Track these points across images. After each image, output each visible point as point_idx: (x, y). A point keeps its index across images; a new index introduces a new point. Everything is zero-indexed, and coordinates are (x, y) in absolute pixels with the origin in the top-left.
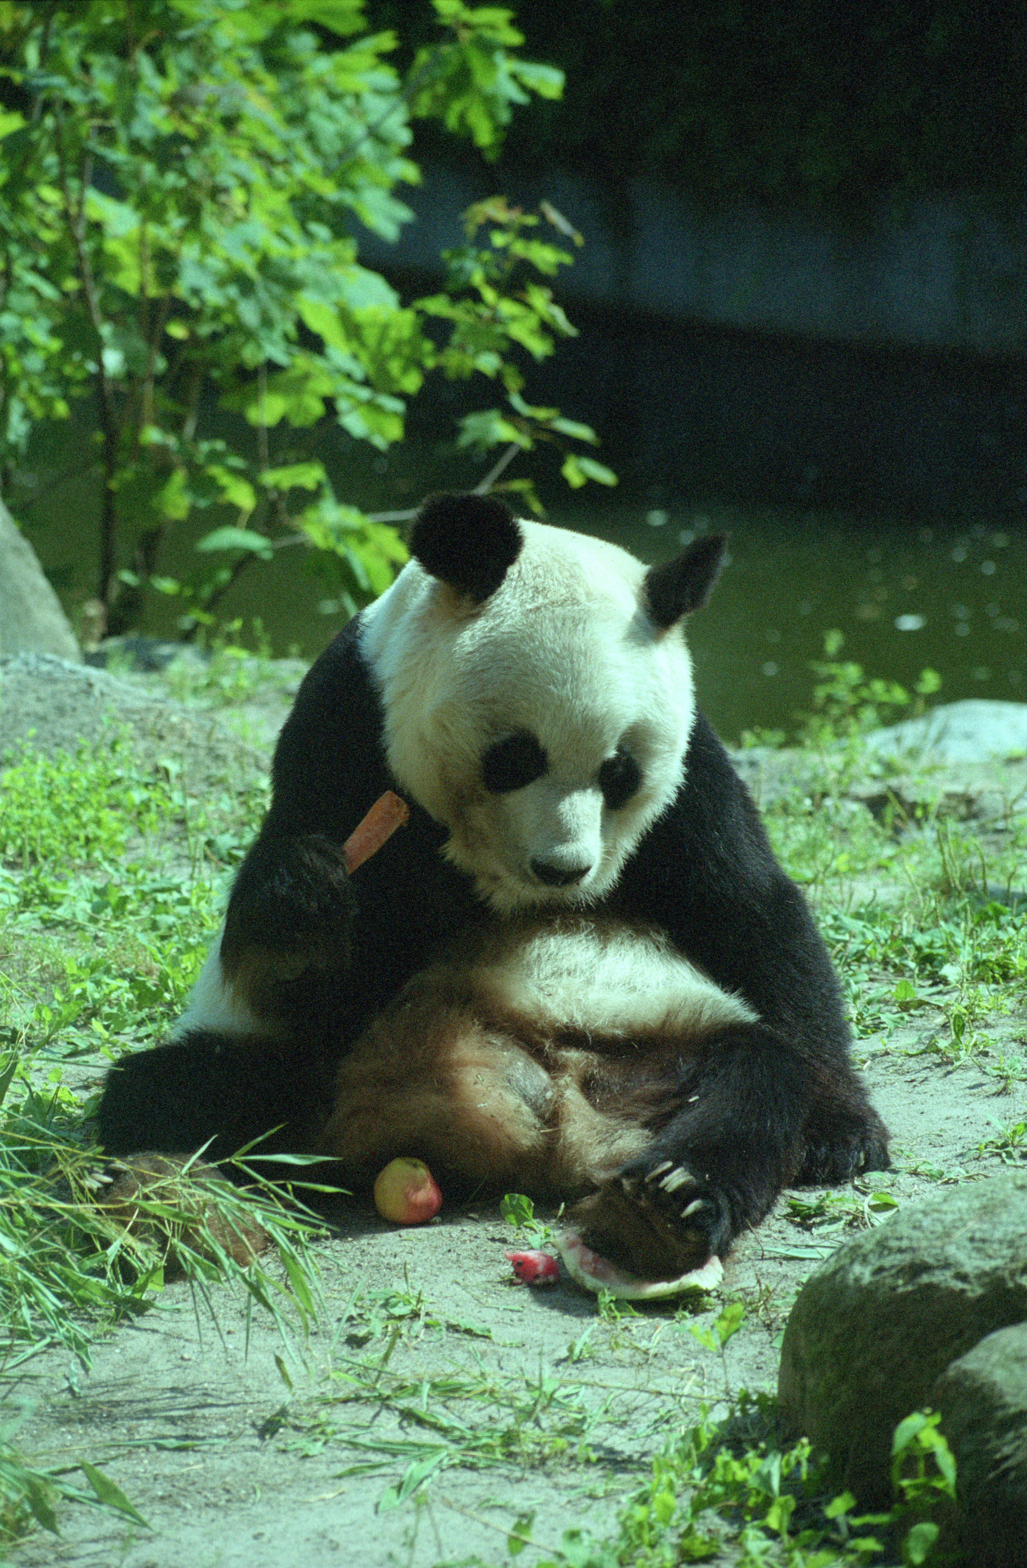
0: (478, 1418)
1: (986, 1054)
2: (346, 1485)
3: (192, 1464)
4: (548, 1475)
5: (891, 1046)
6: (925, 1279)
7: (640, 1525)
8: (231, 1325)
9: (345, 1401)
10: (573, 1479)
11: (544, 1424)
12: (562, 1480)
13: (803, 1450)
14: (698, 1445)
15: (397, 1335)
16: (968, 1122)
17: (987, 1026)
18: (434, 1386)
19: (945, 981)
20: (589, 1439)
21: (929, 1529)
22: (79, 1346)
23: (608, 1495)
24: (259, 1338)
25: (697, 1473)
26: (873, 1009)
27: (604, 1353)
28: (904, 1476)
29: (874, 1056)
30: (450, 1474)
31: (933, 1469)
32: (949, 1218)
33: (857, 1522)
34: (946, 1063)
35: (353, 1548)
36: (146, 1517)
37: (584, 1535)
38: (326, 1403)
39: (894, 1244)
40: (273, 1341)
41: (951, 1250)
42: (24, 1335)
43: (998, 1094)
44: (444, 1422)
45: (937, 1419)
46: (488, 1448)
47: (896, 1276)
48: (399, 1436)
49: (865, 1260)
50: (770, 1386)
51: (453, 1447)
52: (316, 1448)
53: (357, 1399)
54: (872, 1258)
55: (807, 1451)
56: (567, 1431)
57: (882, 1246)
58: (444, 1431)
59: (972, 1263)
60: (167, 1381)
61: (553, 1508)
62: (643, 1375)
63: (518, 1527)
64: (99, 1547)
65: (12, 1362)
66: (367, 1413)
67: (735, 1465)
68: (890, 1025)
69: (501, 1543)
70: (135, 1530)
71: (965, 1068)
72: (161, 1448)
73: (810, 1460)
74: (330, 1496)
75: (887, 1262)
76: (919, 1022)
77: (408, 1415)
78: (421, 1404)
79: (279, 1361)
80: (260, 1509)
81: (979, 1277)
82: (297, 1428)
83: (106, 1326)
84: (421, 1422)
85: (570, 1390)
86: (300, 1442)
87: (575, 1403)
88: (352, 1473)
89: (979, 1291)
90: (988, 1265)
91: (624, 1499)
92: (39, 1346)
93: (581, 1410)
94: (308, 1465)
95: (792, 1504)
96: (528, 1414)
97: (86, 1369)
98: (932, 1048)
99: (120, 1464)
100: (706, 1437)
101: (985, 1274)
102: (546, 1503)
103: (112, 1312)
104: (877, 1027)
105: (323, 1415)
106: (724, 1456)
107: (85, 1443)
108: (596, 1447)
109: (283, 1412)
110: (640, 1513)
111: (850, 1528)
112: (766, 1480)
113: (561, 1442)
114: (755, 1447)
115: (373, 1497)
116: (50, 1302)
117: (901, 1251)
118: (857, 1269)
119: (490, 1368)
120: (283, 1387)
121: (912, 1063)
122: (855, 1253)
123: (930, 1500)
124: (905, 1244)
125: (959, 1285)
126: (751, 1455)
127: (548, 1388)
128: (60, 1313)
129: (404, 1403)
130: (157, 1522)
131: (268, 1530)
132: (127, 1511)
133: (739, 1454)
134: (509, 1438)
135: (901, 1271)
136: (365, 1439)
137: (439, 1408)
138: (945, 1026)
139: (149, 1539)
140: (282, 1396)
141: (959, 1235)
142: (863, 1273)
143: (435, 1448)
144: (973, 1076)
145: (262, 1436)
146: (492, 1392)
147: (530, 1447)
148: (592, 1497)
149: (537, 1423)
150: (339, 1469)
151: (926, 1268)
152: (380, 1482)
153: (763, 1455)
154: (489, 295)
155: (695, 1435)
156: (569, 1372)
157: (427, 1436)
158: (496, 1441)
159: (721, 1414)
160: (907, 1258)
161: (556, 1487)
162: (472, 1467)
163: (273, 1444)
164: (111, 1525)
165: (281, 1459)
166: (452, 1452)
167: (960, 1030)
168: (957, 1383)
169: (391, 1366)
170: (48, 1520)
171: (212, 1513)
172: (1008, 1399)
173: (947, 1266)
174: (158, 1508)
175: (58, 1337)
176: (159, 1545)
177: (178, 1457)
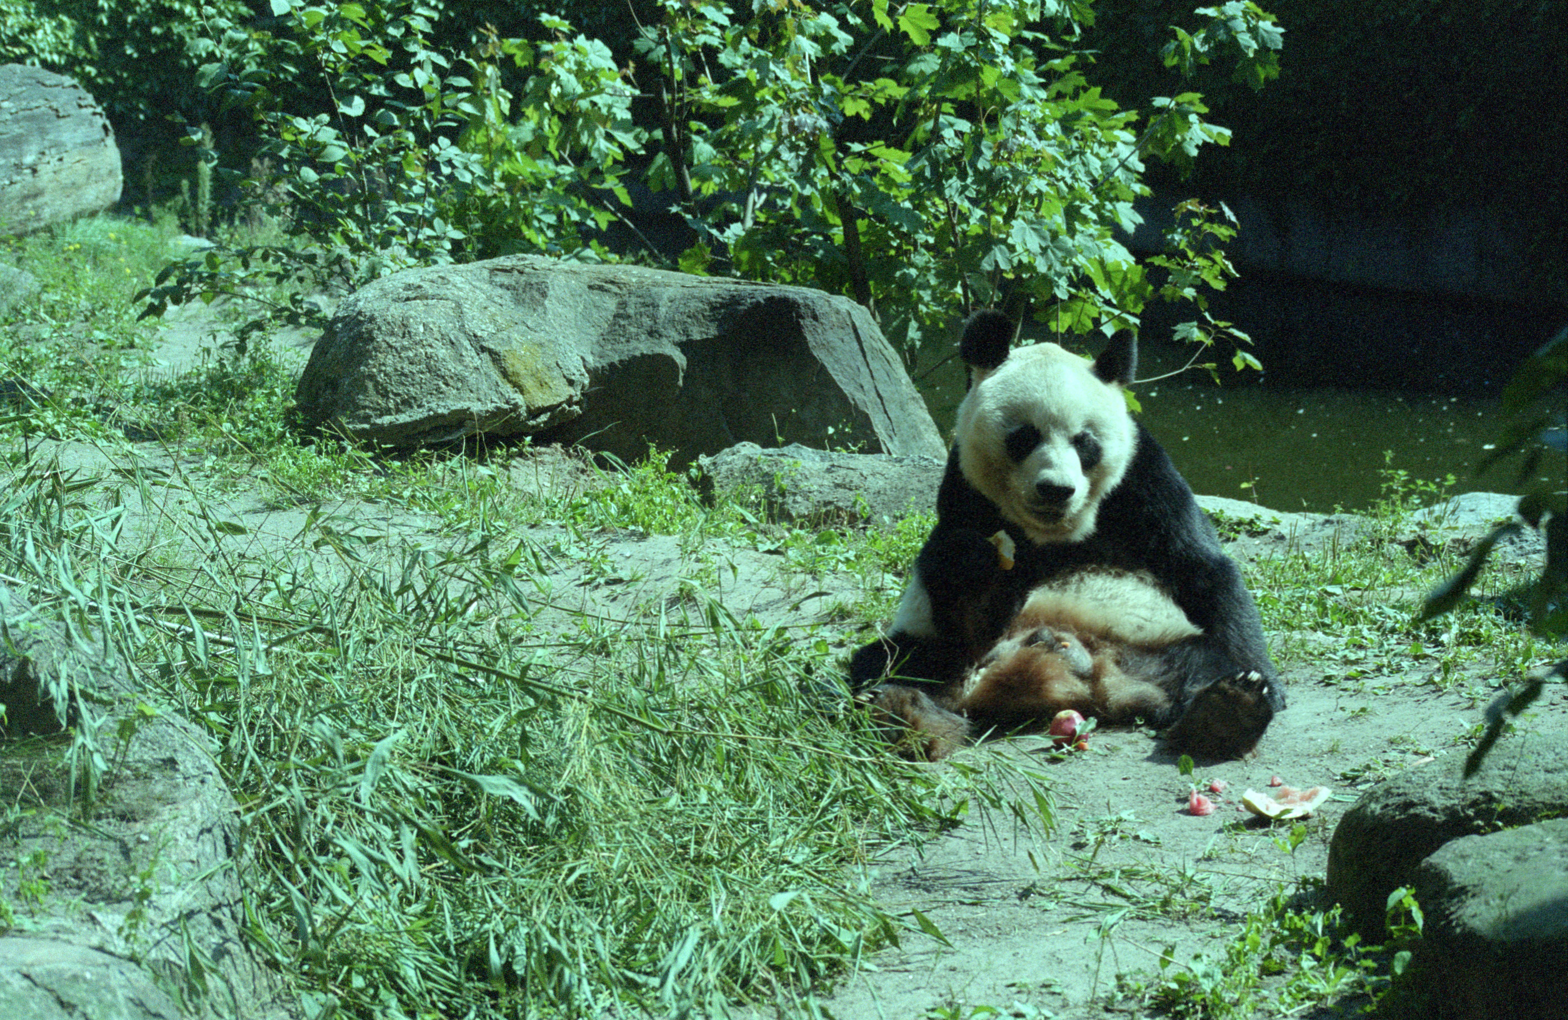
0: (1149, 891)
1: (1462, 685)
2: (1068, 927)
3: (980, 913)
4: (1188, 924)
5: (1407, 681)
6: (1412, 811)
7: (1239, 952)
8: (1006, 835)
9: (1070, 880)
10: (1202, 926)
11: (1188, 895)
12: (1195, 927)
13: (1337, 911)
14: (1276, 908)
15: (1103, 842)
16: (1449, 724)
17: (1464, 669)
18: (1123, 872)
19: (1442, 644)
20: (1212, 904)
21: (1406, 955)
22: (919, 845)
23: (1222, 936)
24: (1023, 843)
25: (1275, 924)
26: (1397, 659)
27: (1225, 855)
28: (1393, 924)
29: (1396, 687)
30: (1130, 922)
31: (1411, 920)
32: (1427, 776)
33: (1362, 950)
34: (1438, 691)
35: (1071, 963)
36: (951, 942)
37: (1204, 957)
38: (1058, 880)
39: (1395, 791)
40: (1030, 845)
41: (1427, 794)
42: (887, 837)
43: (1468, 708)
44: (1128, 893)
45: (1413, 891)
46: (1153, 908)
47: (1395, 810)
48: (1101, 900)
49: (1377, 801)
50: (1322, 875)
51: (1132, 908)
52: (1052, 906)
53: (1078, 878)
54: (1382, 799)
55: (1339, 911)
56: (1200, 899)
57: (1388, 792)
58: (1127, 897)
59: (1439, 802)
60: (967, 867)
61: (1190, 943)
62: (1247, 868)
63: (1166, 953)
64: (922, 957)
65: (880, 853)
66: (1084, 886)
67: (1296, 919)
68: (1407, 668)
69: (1157, 962)
70: (944, 948)
71: (1450, 693)
72: (962, 903)
73: (1341, 916)
74: (1058, 933)
75: (1390, 802)
76: (1424, 667)
77: (1107, 889)
78: (1114, 882)
79: (1030, 855)
80: (1017, 939)
81: (1443, 810)
82: (1040, 894)
83: (934, 834)
84: (1114, 892)
85: (1204, 875)
86: (1044, 902)
87: (1206, 883)
88: (1071, 920)
89: (1444, 818)
90: (1449, 803)
91: (1231, 938)
92: (896, 844)
93: (1210, 888)
94: (1047, 915)
95: (1329, 942)
96: (1178, 890)
97: (921, 857)
98: (1430, 681)
99: (939, 911)
100: (1281, 902)
101: (1447, 808)
102: (1186, 940)
103: (938, 826)
104: (1399, 669)
105: (1057, 887)
106: (1290, 913)
107: (919, 900)
108: (1216, 909)
109: (1034, 885)
110: (1238, 945)
111: (1358, 953)
112: (1314, 927)
113: (1196, 905)
114: (1308, 908)
115: (1084, 934)
116: (903, 819)
117: (1399, 795)
118: (1373, 806)
119: (1156, 862)
120: (1033, 871)
121: (1418, 691)
122: (1372, 796)
123: (1407, 938)
124: (1401, 791)
125: (1432, 815)
126: (1305, 913)
127: (1189, 873)
128: (909, 826)
129: (1104, 882)
130: (957, 945)
131: (1021, 951)
132: (939, 937)
133: (1298, 912)
134: (1166, 902)
135: (1398, 807)
136: (1081, 901)
137: (1125, 885)
138: (1439, 670)
139: (953, 954)
140: (1033, 876)
141: (1433, 785)
142: (1376, 808)
143: (1121, 907)
144: (1454, 698)
145: (1020, 899)
146: (1157, 876)
147: (1178, 908)
148: (1213, 937)
149: (1183, 894)
150: (1065, 918)
151: (1412, 805)
152: (1088, 926)
153: (1313, 913)
154: (1191, 254)
155: (1274, 902)
156: (1203, 866)
157: (1118, 901)
158: (1158, 904)
159: (1291, 891)
160: (1402, 799)
161: (1192, 931)
162: (1143, 919)
163: (1026, 903)
164: (932, 945)
165: (1031, 911)
166: (1130, 909)
167: (1447, 671)
168: (1426, 870)
169: (1098, 860)
170: (895, 941)
171: (990, 940)
172: (1456, 880)
173: (1425, 803)
174: (959, 937)
175: (907, 839)
176: (959, 957)
177: (971, 908)
